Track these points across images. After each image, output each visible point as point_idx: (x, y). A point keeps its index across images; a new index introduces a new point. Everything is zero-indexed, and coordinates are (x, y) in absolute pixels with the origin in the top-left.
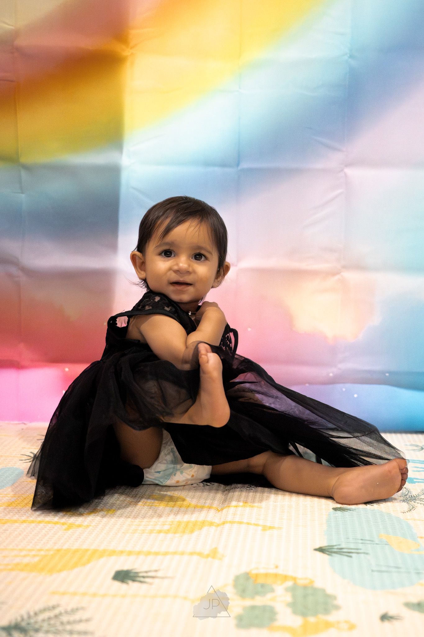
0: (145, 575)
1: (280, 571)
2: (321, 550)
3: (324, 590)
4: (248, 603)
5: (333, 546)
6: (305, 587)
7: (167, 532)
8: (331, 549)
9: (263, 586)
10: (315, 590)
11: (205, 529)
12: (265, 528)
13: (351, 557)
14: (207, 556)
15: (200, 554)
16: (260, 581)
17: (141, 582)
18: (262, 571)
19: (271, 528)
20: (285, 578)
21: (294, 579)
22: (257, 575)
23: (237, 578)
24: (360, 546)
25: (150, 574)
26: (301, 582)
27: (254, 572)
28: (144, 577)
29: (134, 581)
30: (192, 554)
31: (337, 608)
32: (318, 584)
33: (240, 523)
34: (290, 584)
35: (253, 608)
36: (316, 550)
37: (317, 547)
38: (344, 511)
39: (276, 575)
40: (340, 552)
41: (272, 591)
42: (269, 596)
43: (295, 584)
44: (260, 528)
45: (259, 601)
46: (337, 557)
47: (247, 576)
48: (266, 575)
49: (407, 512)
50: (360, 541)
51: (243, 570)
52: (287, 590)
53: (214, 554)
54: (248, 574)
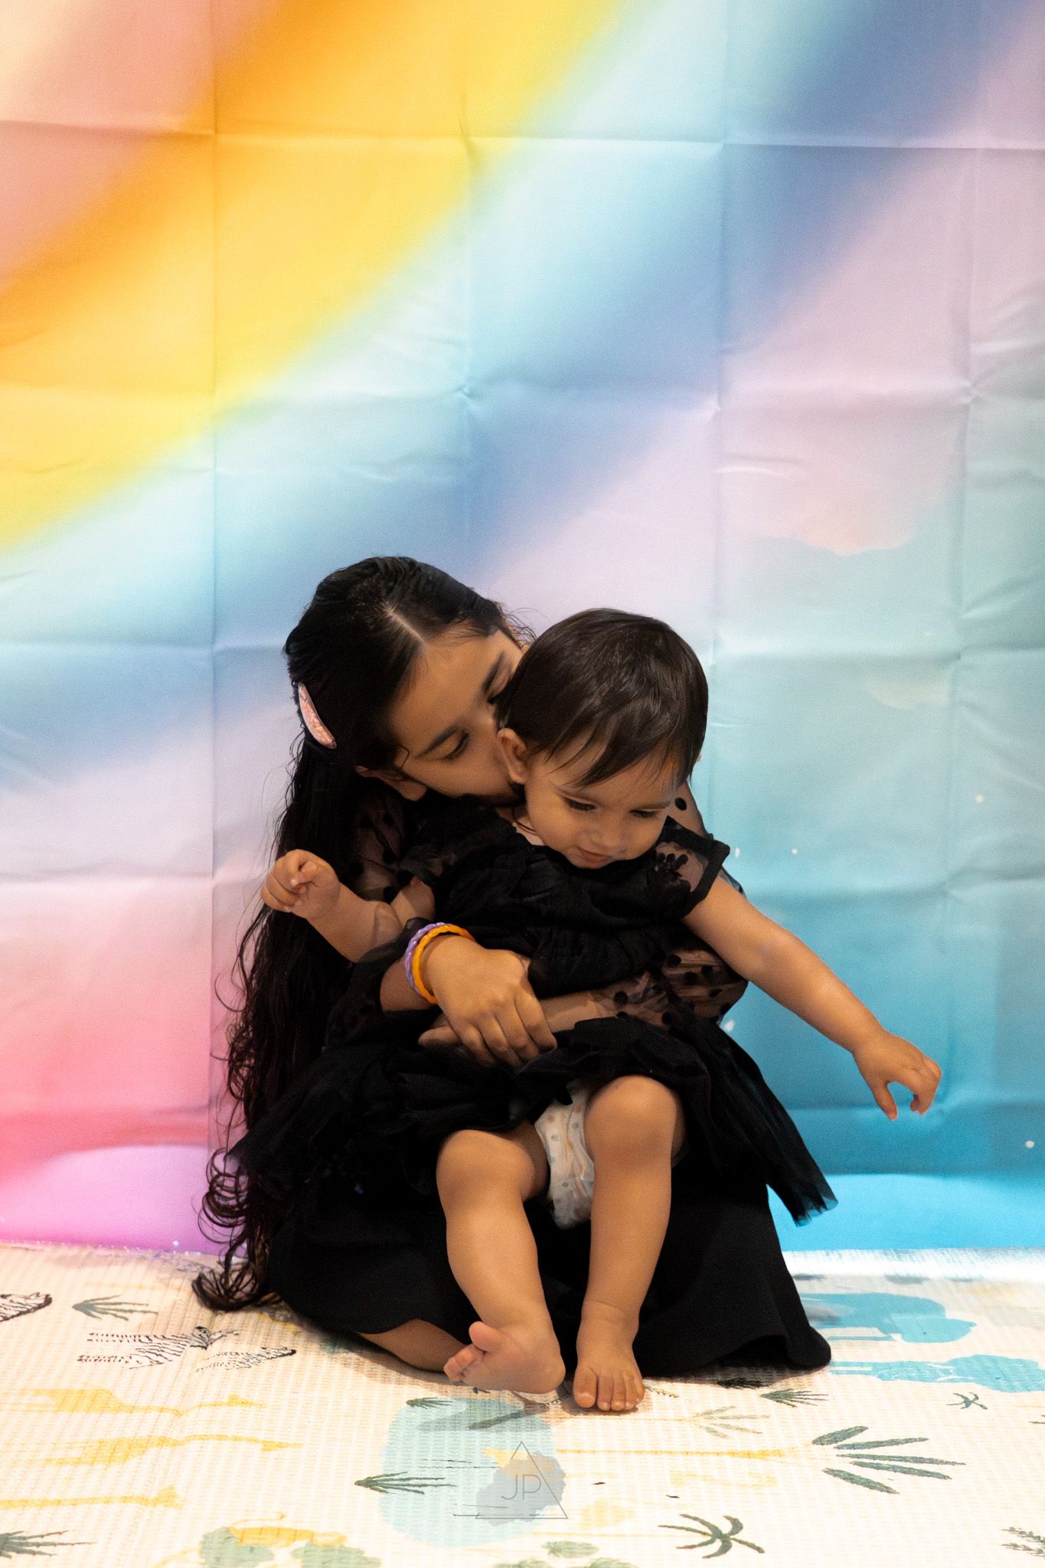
0: (39, 1540)
1: (287, 1524)
2: (369, 1483)
3: (359, 1552)
5: (392, 1475)
6: (328, 1548)
7: (78, 1462)
8: (388, 1480)
9: (252, 1549)
10: (344, 1552)
11: (153, 1450)
12: (268, 1446)
13: (423, 1493)
14: (156, 1501)
15: (143, 1500)
16: (248, 1542)
17: (34, 1553)
18: (255, 1524)
19: (280, 1445)
20: (296, 1535)
21: (313, 1534)
22: (244, 1532)
23: (207, 1539)
24: (445, 1473)
25: (47, 1539)
26: (320, 1540)
27: (238, 1527)
28: (38, 1545)
29: (19, 1552)
30: (125, 1499)
32: (352, 1543)
33: (220, 1437)
34: (301, 1544)
36: (359, 1483)
37: (363, 1477)
38: (430, 1406)
39: (279, 1532)
40: (404, 1484)
41: (271, 1556)
42: (265, 1564)
43: (312, 1543)
44: (260, 1446)
46: (395, 1495)
47: (227, 1535)
48: (261, 1530)
49: (552, 1402)
50: (448, 1464)
51: (220, 1524)
52: (296, 1553)
53: (168, 1498)
54: (228, 1530)
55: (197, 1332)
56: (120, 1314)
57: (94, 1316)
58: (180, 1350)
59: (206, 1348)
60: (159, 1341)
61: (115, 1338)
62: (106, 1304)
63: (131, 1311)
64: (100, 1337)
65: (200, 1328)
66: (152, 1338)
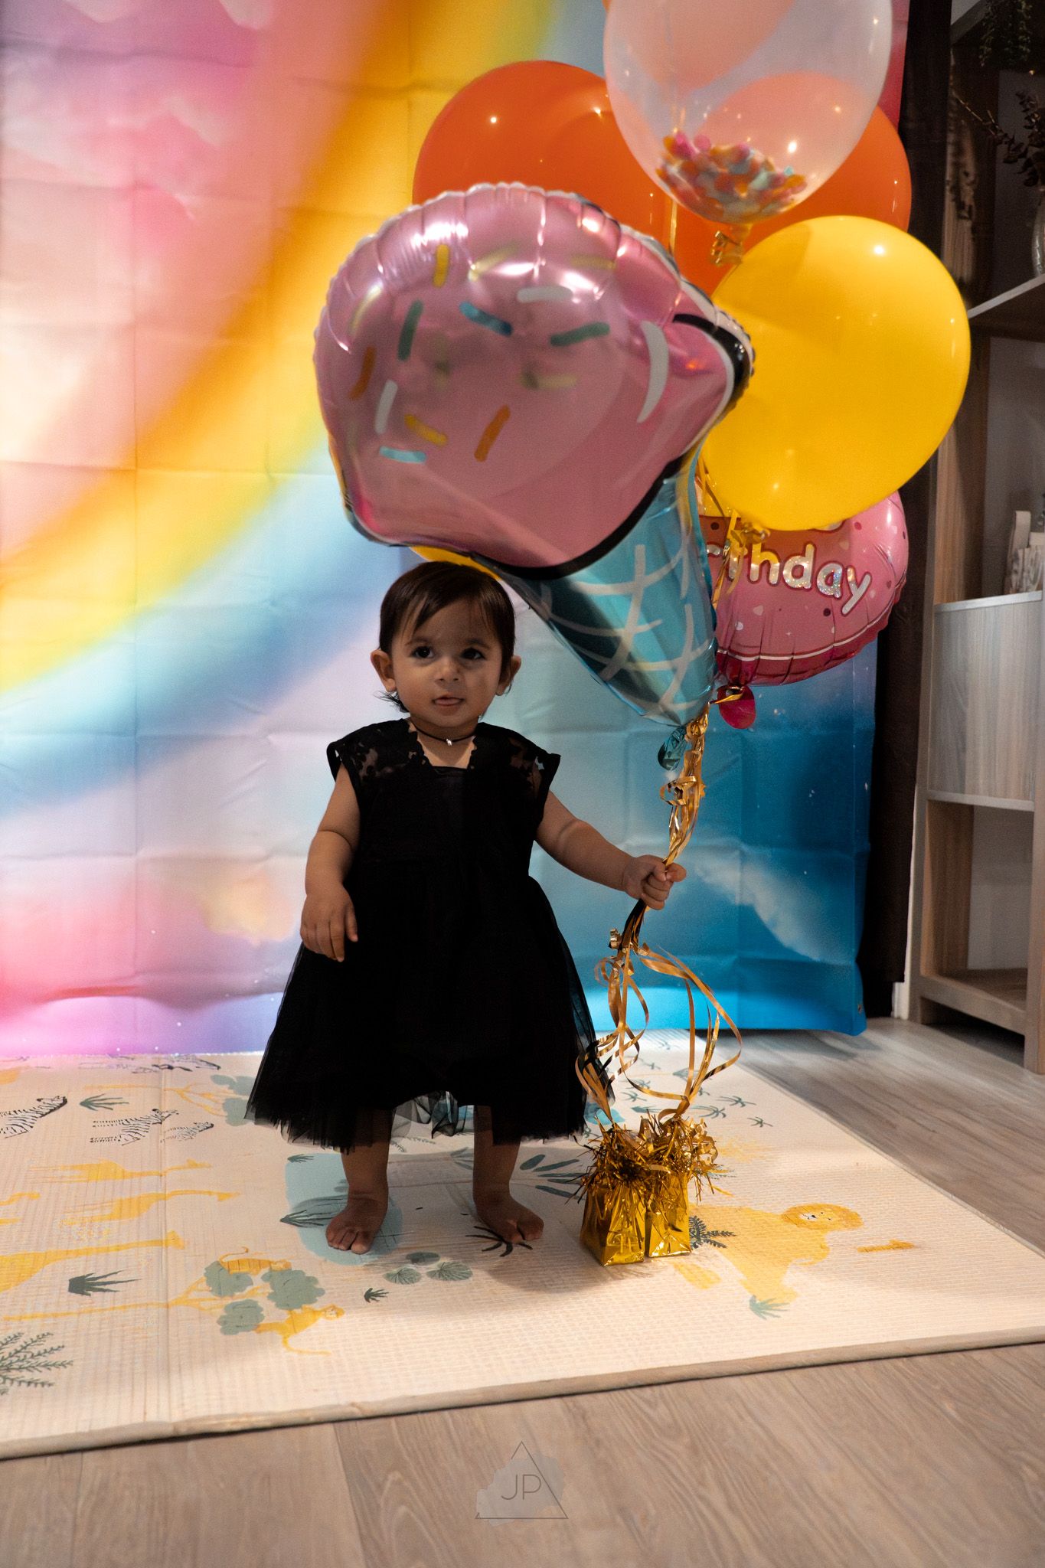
0: (103, 1280)
1: (253, 1256)
2: (289, 1220)
3: (302, 1273)
4: (228, 1301)
6: (282, 1272)
7: (111, 1217)
9: (238, 1277)
10: (293, 1274)
11: (153, 1205)
12: (220, 1197)
16: (234, 1271)
17: (103, 1290)
18: (233, 1258)
19: (228, 1195)
20: (260, 1264)
21: (269, 1263)
22: (228, 1264)
25: (109, 1279)
26: (277, 1267)
27: (223, 1261)
28: (105, 1284)
29: (95, 1290)
30: (148, 1243)
31: (321, 1292)
32: (296, 1267)
34: (265, 1271)
35: (234, 1306)
36: (282, 1221)
37: (283, 1216)
39: (249, 1263)
41: (250, 1281)
42: (249, 1288)
43: (273, 1269)
44: (215, 1197)
45: (239, 1297)
47: (219, 1267)
48: (238, 1262)
51: (213, 1259)
52: (264, 1278)
54: (218, 1264)
55: (154, 1113)
56: (107, 1106)
57: (93, 1109)
58: (147, 1127)
59: (161, 1123)
60: (134, 1123)
61: (108, 1123)
62: (99, 1100)
63: (113, 1104)
64: (99, 1124)
65: (154, 1110)
66: (129, 1120)
